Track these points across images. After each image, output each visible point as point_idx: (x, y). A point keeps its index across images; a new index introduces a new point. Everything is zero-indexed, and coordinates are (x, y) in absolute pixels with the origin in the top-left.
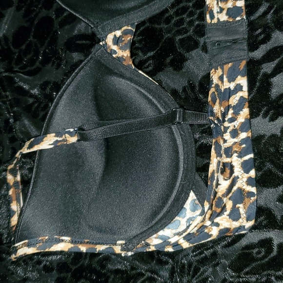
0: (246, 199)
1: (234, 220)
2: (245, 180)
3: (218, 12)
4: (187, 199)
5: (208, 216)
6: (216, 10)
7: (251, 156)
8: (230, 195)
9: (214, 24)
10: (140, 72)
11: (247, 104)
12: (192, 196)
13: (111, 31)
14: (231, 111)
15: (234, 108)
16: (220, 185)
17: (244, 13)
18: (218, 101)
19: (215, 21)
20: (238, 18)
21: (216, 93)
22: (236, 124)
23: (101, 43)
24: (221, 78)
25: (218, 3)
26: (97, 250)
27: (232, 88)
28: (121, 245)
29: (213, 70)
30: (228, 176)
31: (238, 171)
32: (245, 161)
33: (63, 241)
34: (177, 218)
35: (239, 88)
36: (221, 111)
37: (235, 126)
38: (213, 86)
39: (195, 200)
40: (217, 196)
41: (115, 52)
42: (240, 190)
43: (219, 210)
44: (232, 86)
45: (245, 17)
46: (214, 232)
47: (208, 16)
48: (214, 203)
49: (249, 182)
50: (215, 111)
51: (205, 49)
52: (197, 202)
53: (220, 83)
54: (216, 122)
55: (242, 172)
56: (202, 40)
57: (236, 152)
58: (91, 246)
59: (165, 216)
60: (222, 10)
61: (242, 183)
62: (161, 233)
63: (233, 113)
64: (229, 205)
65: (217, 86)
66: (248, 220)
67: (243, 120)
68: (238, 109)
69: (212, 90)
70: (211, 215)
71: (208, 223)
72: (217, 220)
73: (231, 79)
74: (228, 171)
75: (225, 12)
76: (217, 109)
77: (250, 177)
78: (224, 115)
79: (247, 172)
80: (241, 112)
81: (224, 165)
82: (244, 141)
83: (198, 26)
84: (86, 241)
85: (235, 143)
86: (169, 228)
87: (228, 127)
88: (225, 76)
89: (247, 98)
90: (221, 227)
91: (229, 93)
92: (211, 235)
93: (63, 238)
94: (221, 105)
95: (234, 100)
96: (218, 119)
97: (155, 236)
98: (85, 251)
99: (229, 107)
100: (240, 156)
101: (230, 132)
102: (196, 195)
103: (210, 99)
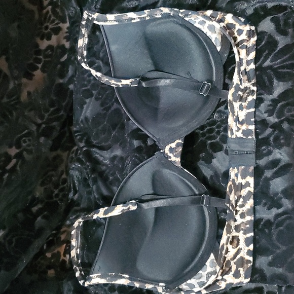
0: (245, 265)
1: (236, 278)
2: (246, 251)
3: (236, 131)
4: (209, 258)
5: (220, 274)
6: (235, 129)
7: (252, 234)
8: (235, 260)
9: (233, 138)
10: (185, 170)
11: (252, 197)
12: (212, 256)
13: (168, 144)
14: (241, 200)
15: (243, 197)
16: (229, 252)
17: (254, 135)
18: (233, 191)
19: (234, 136)
20: (250, 137)
21: (232, 186)
22: (245, 209)
23: (161, 151)
24: (237, 175)
25: (236, 125)
26: (146, 288)
27: (243, 184)
28: (162, 287)
29: (231, 168)
30: (236, 245)
31: (242, 244)
32: (247, 238)
33: (124, 277)
34: (200, 272)
35: (248, 184)
36: (235, 199)
37: (243, 211)
38: (231, 180)
39: (213, 260)
40: (227, 259)
41: (170, 157)
42: (242, 258)
43: (227, 269)
44: (243, 182)
45: (254, 137)
46: (223, 285)
47: (229, 132)
48: (224, 264)
49: (249, 253)
50: (231, 199)
51: (227, 152)
52: (215, 261)
53: (235, 178)
54: (231, 208)
55: (245, 245)
56: (225, 146)
57: (242, 229)
58: (142, 284)
59: (192, 269)
60: (239, 129)
61: (243, 254)
62: (189, 282)
63: (243, 201)
64: (234, 267)
65: (234, 180)
66: (245, 278)
67: (249, 208)
68: (246, 199)
69: (230, 183)
70: (222, 273)
71: (220, 278)
72: (225, 277)
73: (244, 177)
74: (236, 242)
75: (241, 131)
76: (232, 197)
77: (250, 250)
78: (237, 202)
79: (248, 245)
80: (248, 201)
81: (233, 237)
82: (248, 222)
83: (223, 135)
84: (139, 279)
85: (243, 222)
86: (194, 279)
87: (239, 211)
88: (239, 174)
89: (253, 192)
90: (227, 282)
91: (241, 187)
92: (221, 287)
93: (124, 275)
94: (235, 194)
95: (244, 192)
96: (232, 205)
97: (185, 283)
98: (138, 287)
99: (240, 197)
100: (245, 234)
101: (240, 215)
102: (215, 256)
103: (228, 190)
